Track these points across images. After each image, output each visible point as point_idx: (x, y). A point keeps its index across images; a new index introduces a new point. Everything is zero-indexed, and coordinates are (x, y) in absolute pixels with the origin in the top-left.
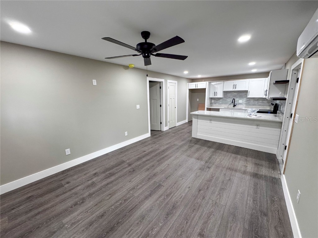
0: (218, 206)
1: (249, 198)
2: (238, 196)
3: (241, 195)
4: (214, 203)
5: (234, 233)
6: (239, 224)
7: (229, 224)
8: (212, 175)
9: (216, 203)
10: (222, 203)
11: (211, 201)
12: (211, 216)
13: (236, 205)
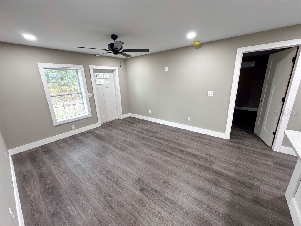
0: (87, 179)
1: (76, 212)
2: (84, 202)
3: (83, 206)
4: (91, 177)
5: (65, 180)
6: (67, 187)
7: (71, 180)
8: (124, 188)
9: (90, 179)
10: (87, 183)
11: (94, 176)
12: (83, 172)
13: (79, 194)
